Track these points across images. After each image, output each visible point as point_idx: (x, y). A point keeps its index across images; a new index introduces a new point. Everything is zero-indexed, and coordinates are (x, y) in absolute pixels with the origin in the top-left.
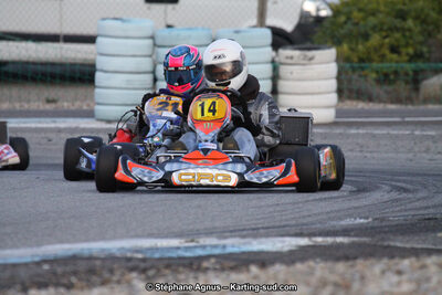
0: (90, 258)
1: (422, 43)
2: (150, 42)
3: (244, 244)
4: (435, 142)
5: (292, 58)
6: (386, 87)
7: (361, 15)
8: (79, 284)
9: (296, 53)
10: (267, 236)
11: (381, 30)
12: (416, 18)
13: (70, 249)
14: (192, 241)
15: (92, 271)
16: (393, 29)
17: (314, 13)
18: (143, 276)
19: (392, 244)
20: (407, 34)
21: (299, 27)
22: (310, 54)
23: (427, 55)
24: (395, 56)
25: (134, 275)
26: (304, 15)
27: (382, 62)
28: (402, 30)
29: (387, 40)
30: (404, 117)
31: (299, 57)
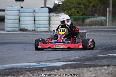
0: (16, 68)
1: (84, 11)
2: (18, 12)
3: (51, 64)
4: (90, 36)
5: (53, 15)
6: (76, 22)
7: (69, 4)
8: (16, 75)
9: (55, 14)
10: (56, 62)
11: (75, 8)
12: (83, 5)
13: (10, 66)
14: (38, 63)
15: (18, 72)
16: (78, 7)
17: (58, 3)
18: (30, 73)
19: (85, 63)
20: (81, 9)
21: (54, 7)
22: (58, 14)
23: (86, 14)
24: (78, 14)
25: (28, 72)
26: (55, 4)
27: (75, 16)
28: (80, 8)
29: (76, 10)
30: (81, 30)
31: (55, 15)
